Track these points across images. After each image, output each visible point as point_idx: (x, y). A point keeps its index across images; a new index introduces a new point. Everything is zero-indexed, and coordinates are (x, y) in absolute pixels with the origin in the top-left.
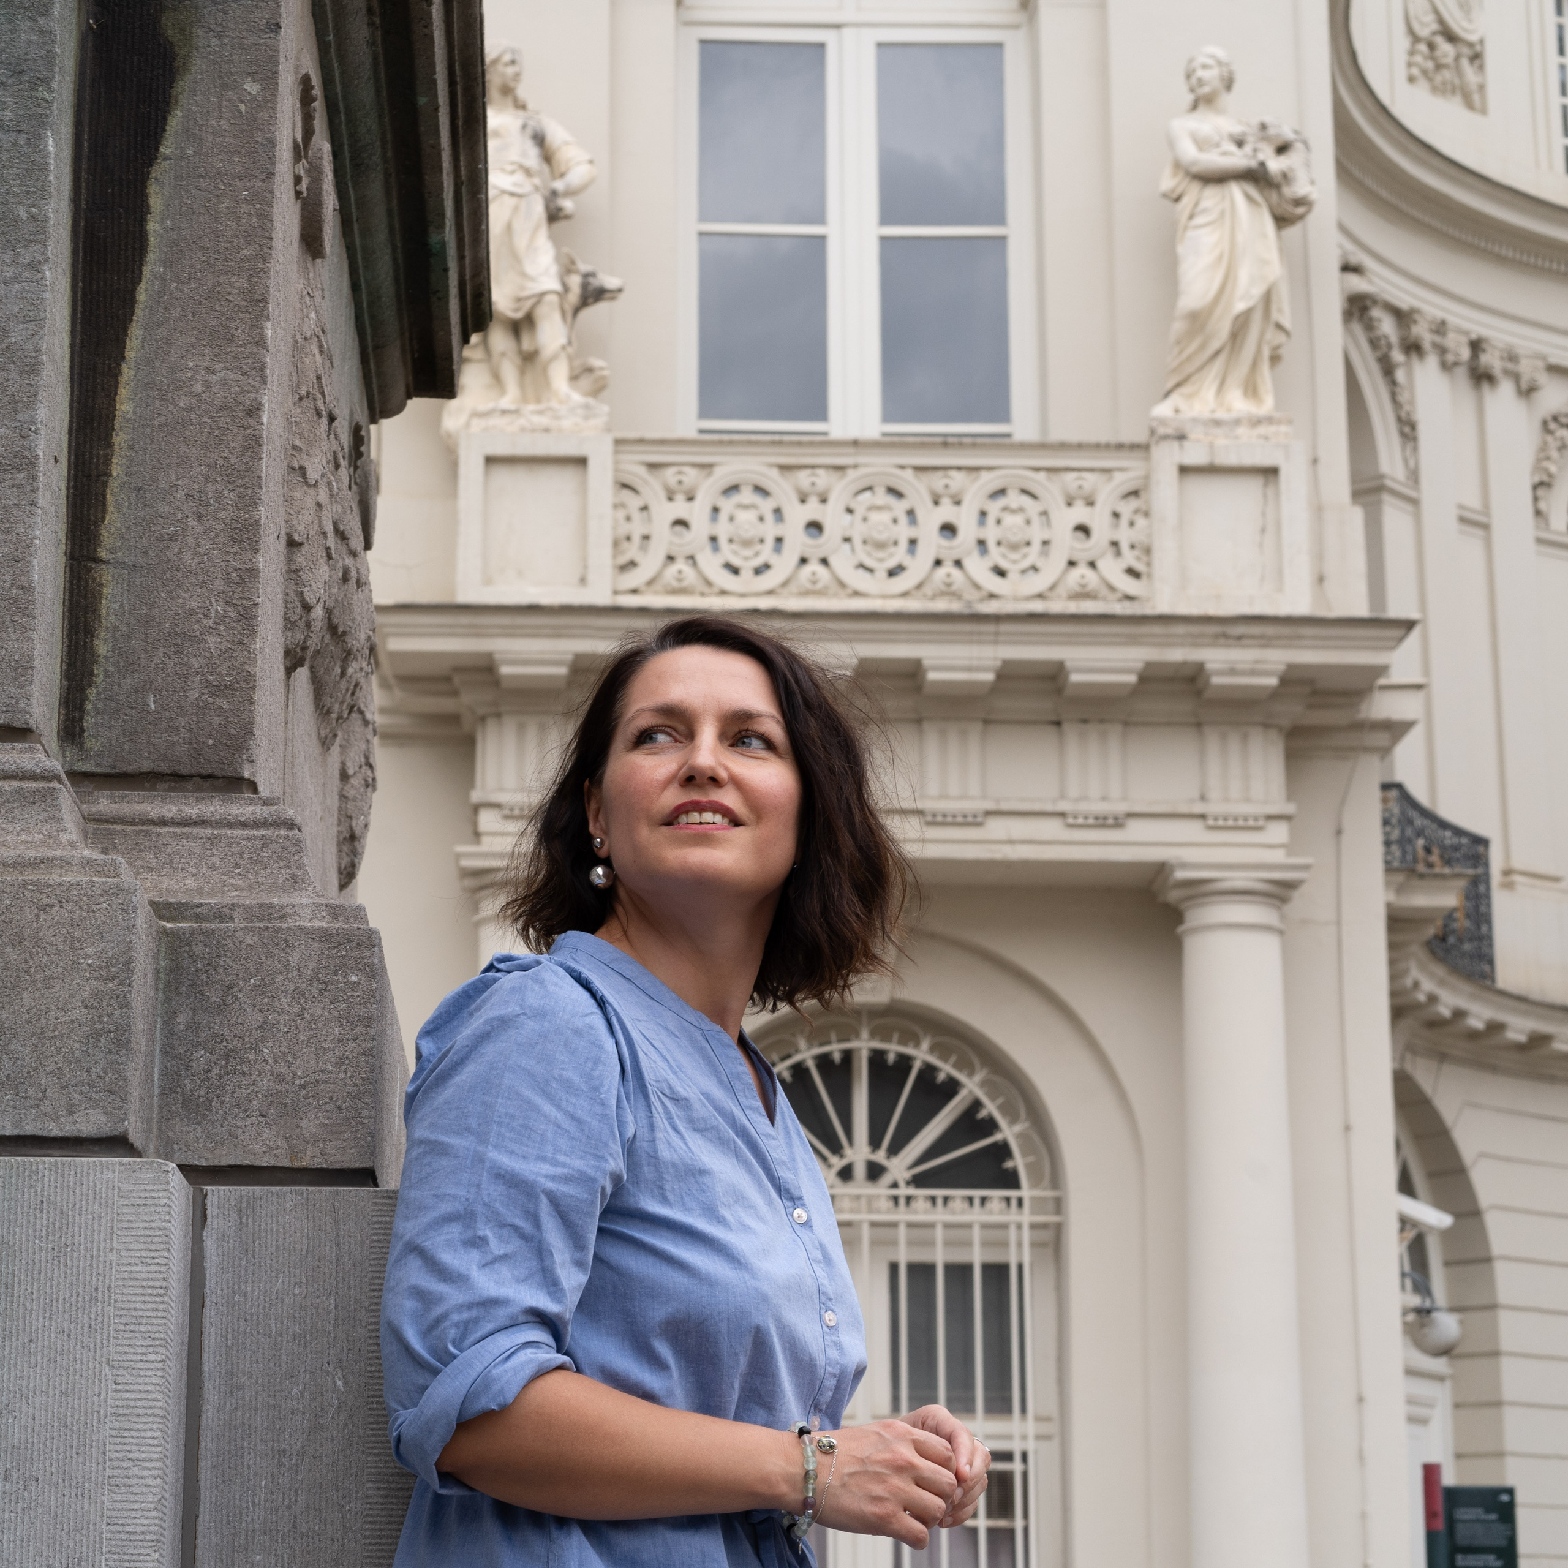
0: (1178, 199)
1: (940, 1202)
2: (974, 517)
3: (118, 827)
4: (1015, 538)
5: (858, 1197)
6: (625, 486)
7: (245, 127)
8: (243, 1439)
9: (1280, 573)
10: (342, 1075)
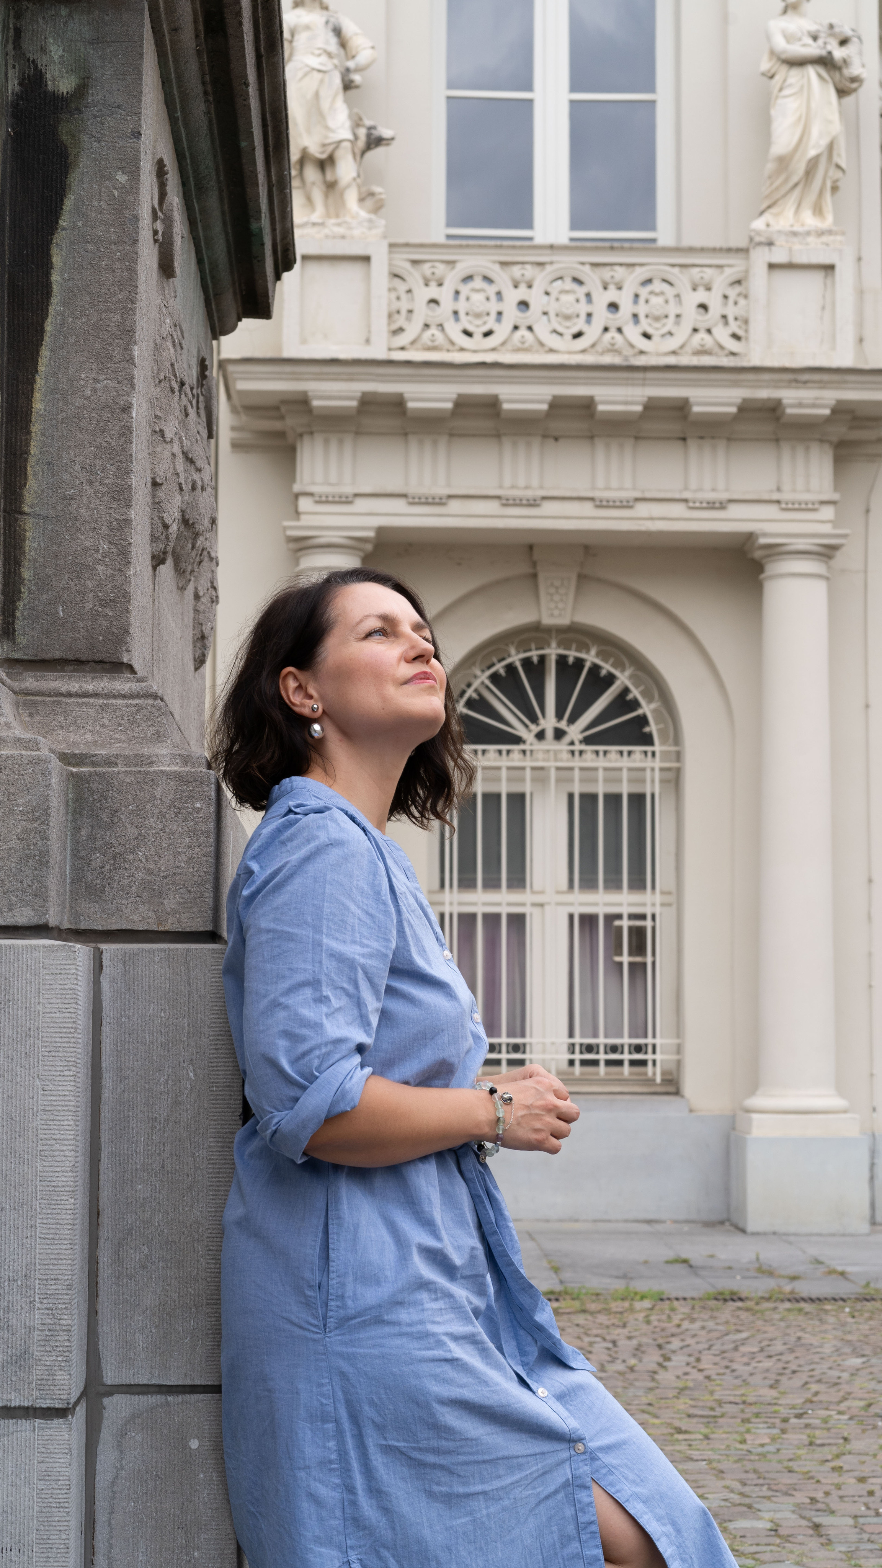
0: (772, 77)
1: (601, 754)
2: (631, 298)
3: (39, 698)
4: (657, 313)
5: (548, 751)
6: (396, 276)
7: (117, 207)
8: (129, 1111)
9: (834, 337)
10: (191, 870)
